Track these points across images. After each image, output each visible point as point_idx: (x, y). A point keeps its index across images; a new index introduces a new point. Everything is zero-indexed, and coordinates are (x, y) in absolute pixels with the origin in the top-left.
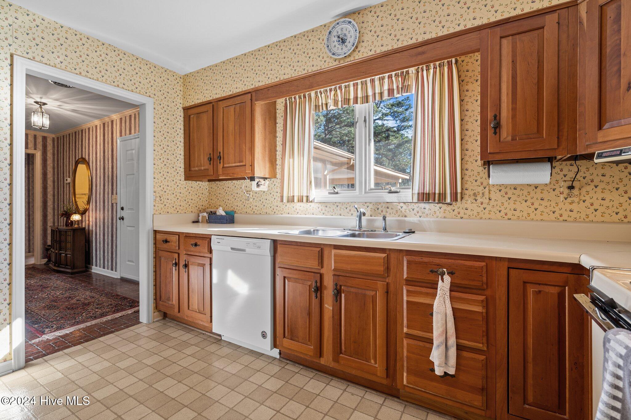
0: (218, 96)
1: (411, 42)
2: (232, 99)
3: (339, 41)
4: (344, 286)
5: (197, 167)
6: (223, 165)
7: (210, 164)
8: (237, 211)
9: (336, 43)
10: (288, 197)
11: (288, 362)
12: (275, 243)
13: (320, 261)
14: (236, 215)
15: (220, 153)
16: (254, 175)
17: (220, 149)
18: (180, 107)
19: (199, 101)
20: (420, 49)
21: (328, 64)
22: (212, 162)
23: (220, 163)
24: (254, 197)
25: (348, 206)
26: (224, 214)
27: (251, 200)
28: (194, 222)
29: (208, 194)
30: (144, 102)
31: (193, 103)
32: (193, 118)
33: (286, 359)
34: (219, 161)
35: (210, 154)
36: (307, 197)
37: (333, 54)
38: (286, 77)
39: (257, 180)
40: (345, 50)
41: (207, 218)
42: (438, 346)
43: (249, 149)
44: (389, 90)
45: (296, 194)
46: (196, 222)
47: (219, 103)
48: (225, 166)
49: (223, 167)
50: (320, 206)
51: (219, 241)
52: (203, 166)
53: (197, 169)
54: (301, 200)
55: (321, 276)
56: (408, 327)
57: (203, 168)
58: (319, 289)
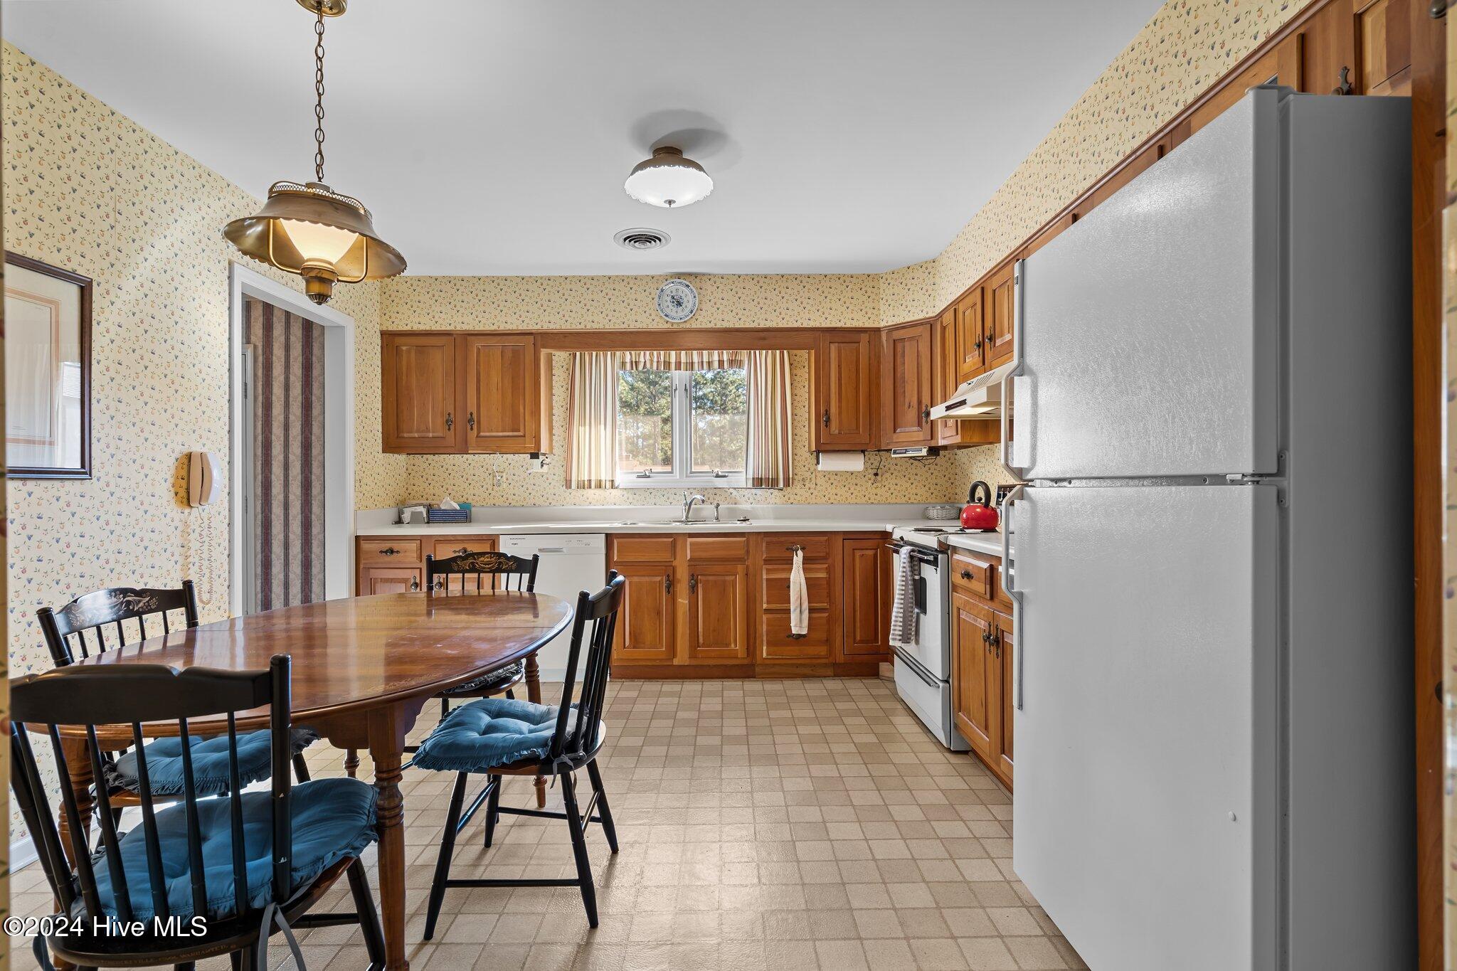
0: (465, 327)
1: (753, 325)
2: (499, 338)
3: (673, 302)
4: (701, 575)
5: (418, 431)
6: (479, 431)
7: (449, 429)
8: (473, 503)
9: (670, 304)
10: (578, 481)
11: (623, 680)
12: (609, 537)
13: (673, 552)
14: (473, 509)
15: (471, 414)
16: (539, 450)
17: (472, 407)
18: (378, 328)
19: (422, 327)
20: (762, 334)
21: (658, 324)
22: (452, 427)
23: (472, 429)
24: (510, 481)
25: (665, 493)
26: (458, 508)
27: (505, 485)
28: (396, 523)
29: (405, 475)
30: (342, 323)
31: (408, 328)
32: (409, 351)
33: (619, 678)
34: (469, 427)
35: (449, 414)
36: (612, 481)
37: (666, 316)
38: (595, 326)
39: (541, 458)
40: (681, 314)
41: (425, 516)
42: (795, 610)
43: (532, 413)
44: (719, 361)
45: (593, 478)
46: (399, 521)
47: (469, 338)
48: (482, 434)
49: (477, 437)
50: (625, 492)
51: (515, 541)
52: (433, 432)
53: (416, 435)
54: (599, 485)
55: (674, 569)
56: (768, 602)
57: (431, 435)
58: (671, 585)
